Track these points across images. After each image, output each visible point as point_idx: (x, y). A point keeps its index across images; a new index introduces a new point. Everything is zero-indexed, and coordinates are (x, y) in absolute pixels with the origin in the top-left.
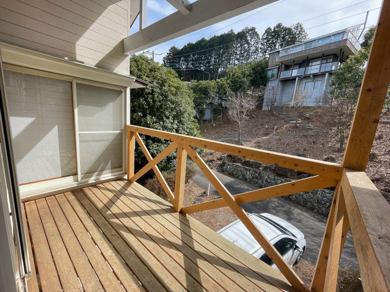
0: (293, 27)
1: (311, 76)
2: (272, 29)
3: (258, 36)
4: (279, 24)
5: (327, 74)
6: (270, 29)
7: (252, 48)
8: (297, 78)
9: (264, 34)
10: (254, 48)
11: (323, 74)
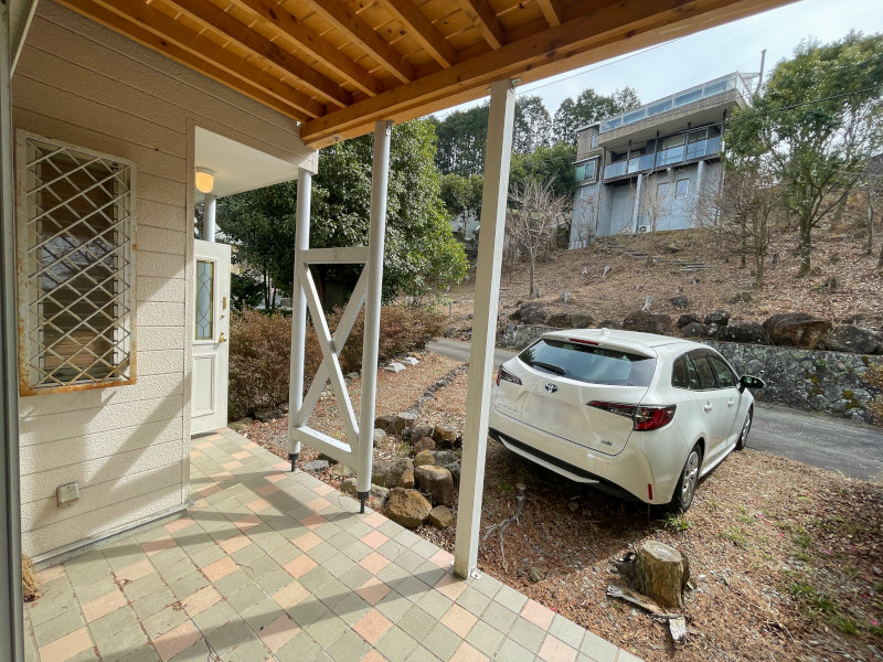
0: (616, 96)
1: (669, 169)
2: (576, 102)
3: (546, 114)
4: (588, 92)
5: (701, 163)
6: (569, 101)
7: (535, 140)
8: (640, 176)
9: (560, 110)
10: (541, 140)
11: (693, 165)
